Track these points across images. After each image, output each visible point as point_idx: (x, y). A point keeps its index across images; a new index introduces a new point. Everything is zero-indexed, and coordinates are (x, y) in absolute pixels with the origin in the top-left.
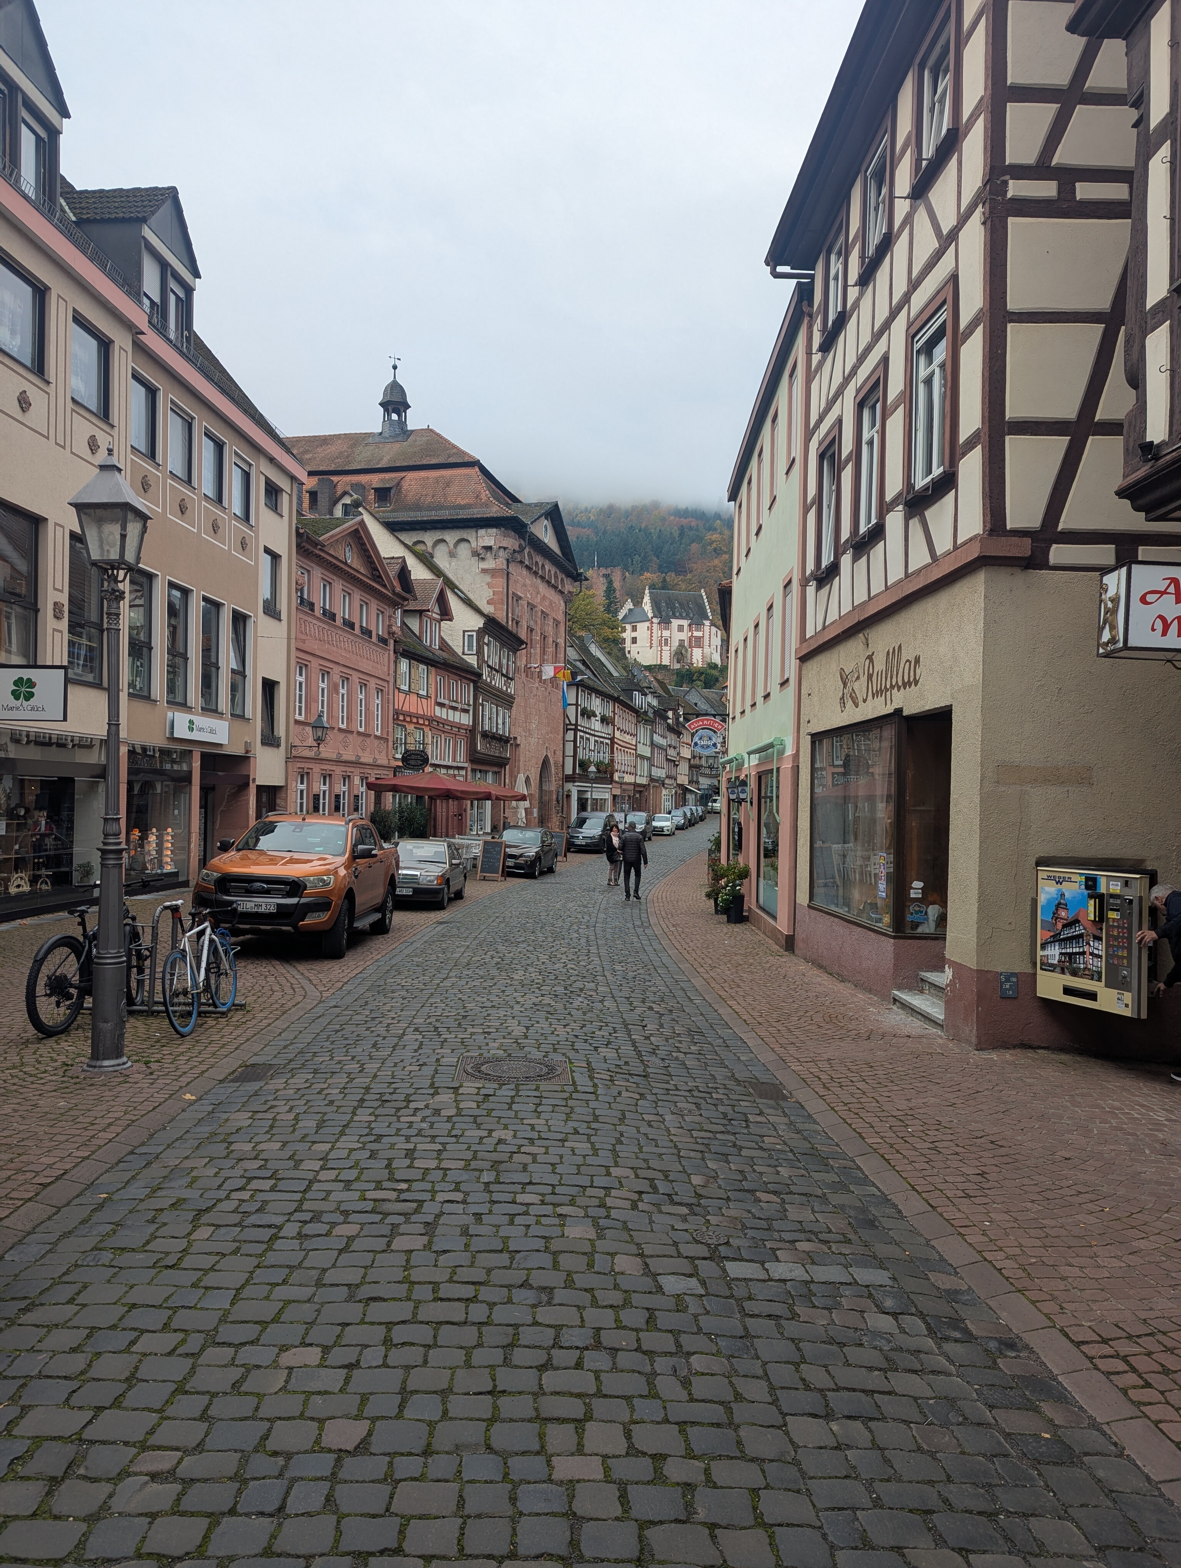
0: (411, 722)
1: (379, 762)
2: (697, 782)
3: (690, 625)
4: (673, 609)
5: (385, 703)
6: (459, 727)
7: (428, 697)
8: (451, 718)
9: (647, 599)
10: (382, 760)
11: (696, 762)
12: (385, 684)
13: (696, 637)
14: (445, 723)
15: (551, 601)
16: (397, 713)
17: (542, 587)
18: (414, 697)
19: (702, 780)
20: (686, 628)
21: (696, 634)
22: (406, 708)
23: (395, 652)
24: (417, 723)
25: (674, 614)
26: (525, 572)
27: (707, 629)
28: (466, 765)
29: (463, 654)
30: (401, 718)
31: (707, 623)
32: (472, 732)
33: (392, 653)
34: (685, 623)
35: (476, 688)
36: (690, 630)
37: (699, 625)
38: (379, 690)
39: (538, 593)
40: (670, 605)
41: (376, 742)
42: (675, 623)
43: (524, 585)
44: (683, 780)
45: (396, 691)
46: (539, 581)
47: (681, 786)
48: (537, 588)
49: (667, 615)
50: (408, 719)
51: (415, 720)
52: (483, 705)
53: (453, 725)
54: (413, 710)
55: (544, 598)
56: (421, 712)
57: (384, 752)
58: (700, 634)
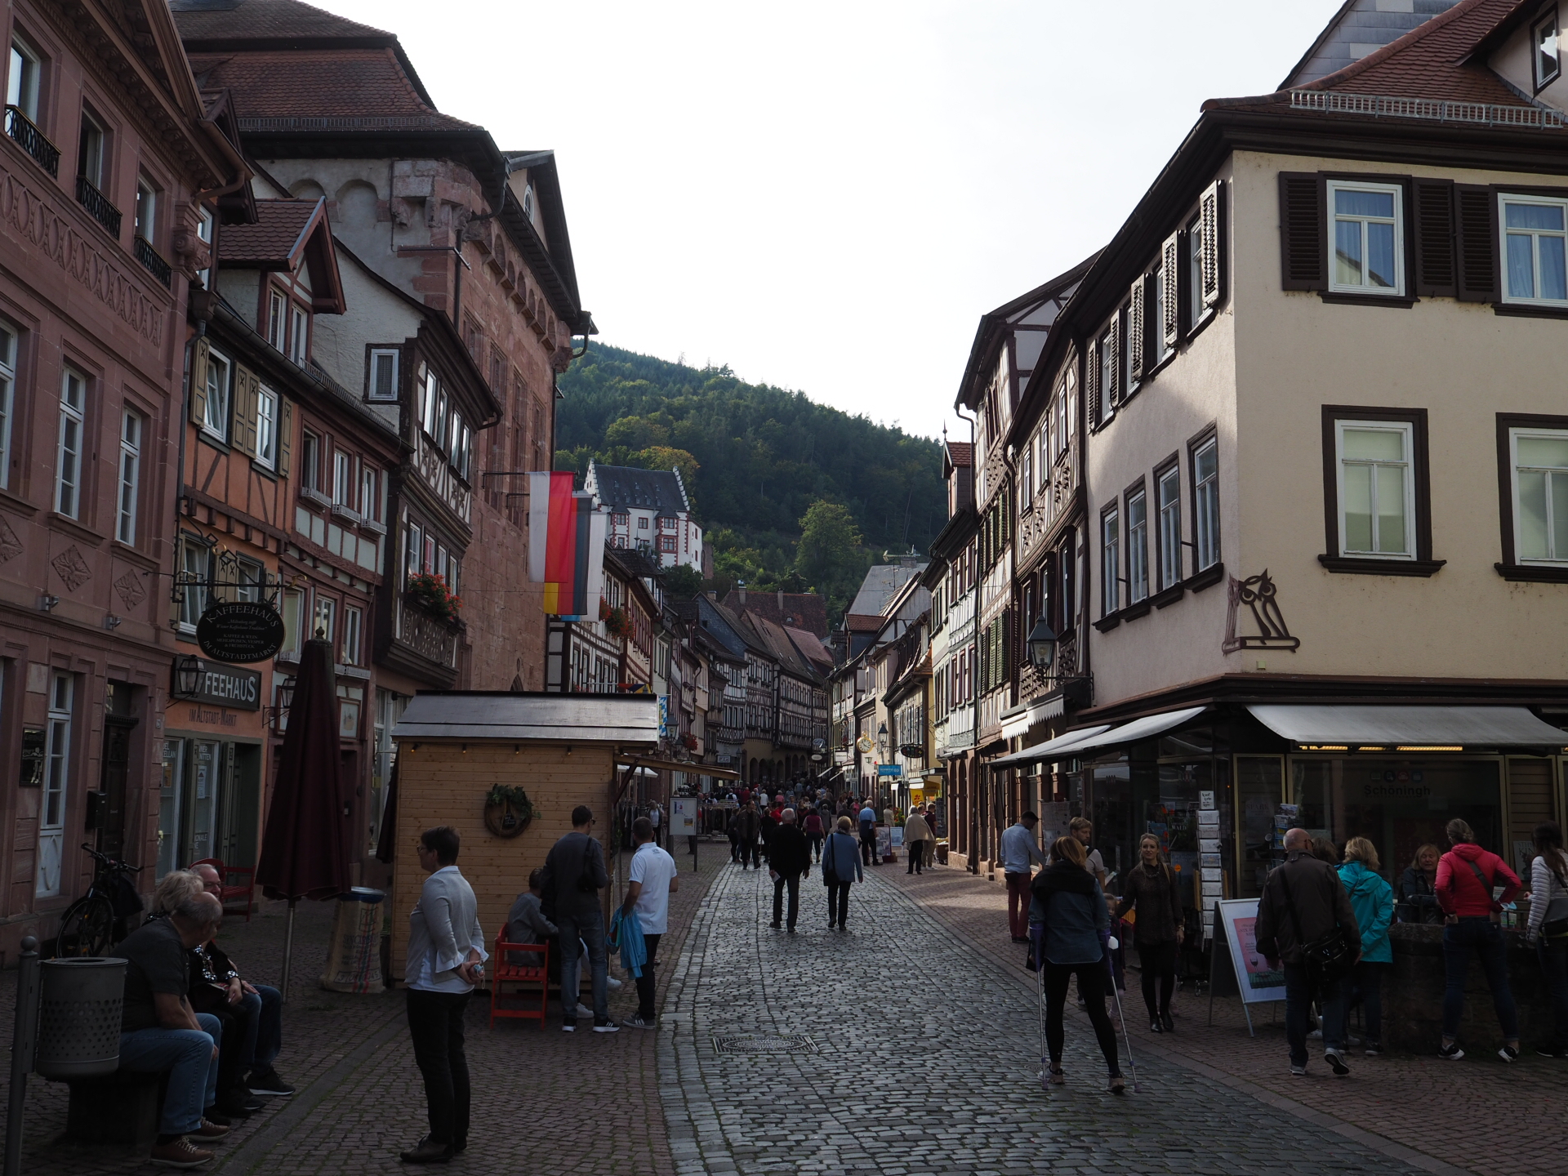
0: (228, 533)
1: (124, 629)
3: (657, 519)
4: (631, 493)
5: (154, 457)
6: (355, 573)
7: (277, 475)
8: (334, 547)
9: (591, 477)
10: (135, 626)
12: (155, 399)
13: (667, 537)
14: (319, 556)
15: (530, 357)
16: (189, 500)
17: (517, 322)
18: (240, 468)
20: (651, 523)
21: (666, 532)
22: (216, 490)
23: (192, 319)
24: (247, 541)
25: (634, 500)
26: (488, 276)
28: (366, 674)
29: (366, 399)
30: (201, 515)
31: (683, 516)
32: (382, 590)
33: (181, 315)
34: (649, 515)
35: (396, 486)
36: (658, 526)
37: (672, 517)
38: (137, 412)
39: (510, 331)
40: (627, 486)
41: (120, 568)
42: (635, 514)
43: (486, 303)
45: (190, 436)
46: (511, 307)
48: (507, 319)
49: (623, 501)
50: (221, 525)
51: (239, 532)
52: (409, 531)
53: (339, 566)
54: (236, 501)
55: (519, 346)
56: (257, 512)
57: (144, 605)
58: (672, 532)
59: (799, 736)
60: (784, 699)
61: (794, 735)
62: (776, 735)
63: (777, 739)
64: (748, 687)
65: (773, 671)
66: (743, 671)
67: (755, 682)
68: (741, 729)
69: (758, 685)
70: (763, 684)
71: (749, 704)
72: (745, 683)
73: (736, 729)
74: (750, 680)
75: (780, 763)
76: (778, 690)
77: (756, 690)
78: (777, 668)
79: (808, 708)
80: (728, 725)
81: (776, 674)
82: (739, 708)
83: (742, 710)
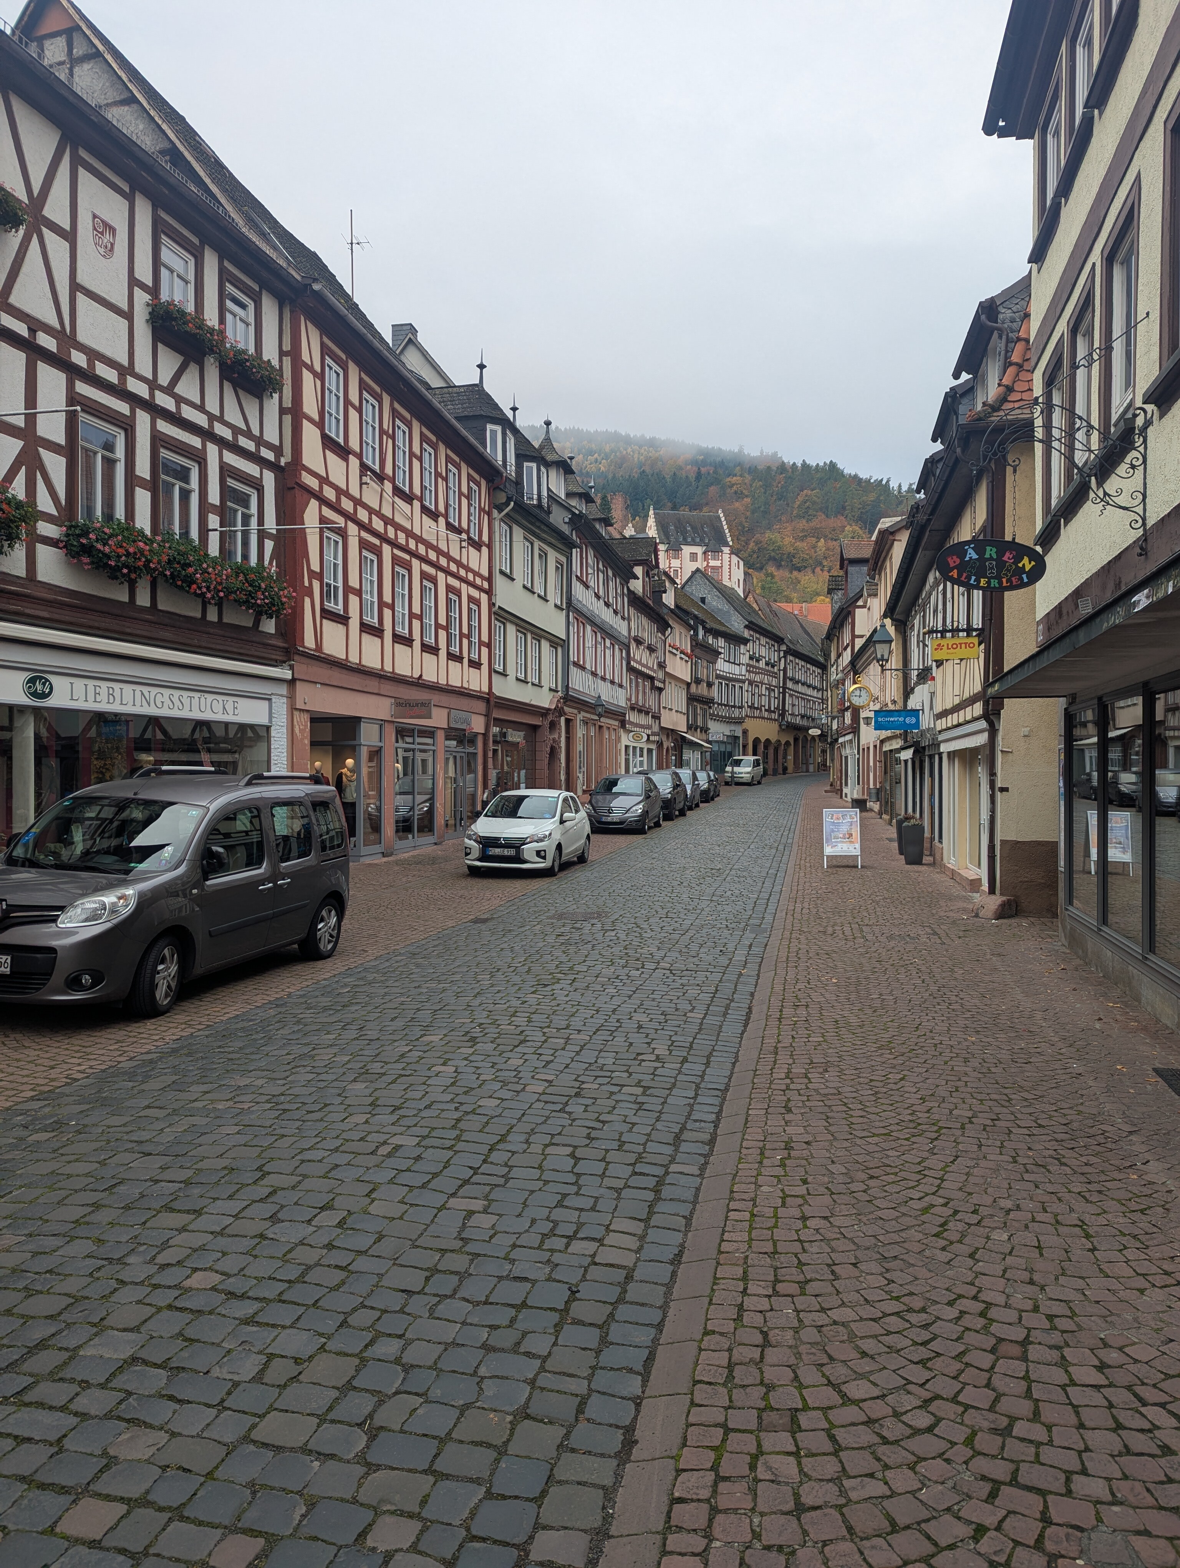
2: (705, 730)
3: (705, 553)
4: (684, 533)
9: (651, 522)
11: (702, 690)
13: (713, 568)
19: (713, 726)
20: (700, 556)
21: (713, 563)
25: (685, 539)
27: (726, 557)
31: (726, 550)
34: (699, 550)
36: (706, 559)
37: (717, 551)
40: (680, 527)
42: (687, 550)
44: (674, 719)
47: (670, 732)
49: (677, 539)
58: (717, 563)
59: (808, 718)
60: (791, 679)
61: (803, 717)
62: (782, 715)
63: (783, 718)
64: (748, 665)
65: (779, 651)
66: (742, 647)
67: (758, 661)
68: (741, 707)
69: (762, 664)
70: (767, 664)
71: (751, 683)
72: (745, 659)
73: (734, 706)
74: (751, 658)
75: (787, 743)
76: (785, 670)
77: (759, 668)
78: (784, 648)
79: (818, 690)
80: (724, 702)
81: (782, 654)
82: (737, 685)
83: (741, 688)
